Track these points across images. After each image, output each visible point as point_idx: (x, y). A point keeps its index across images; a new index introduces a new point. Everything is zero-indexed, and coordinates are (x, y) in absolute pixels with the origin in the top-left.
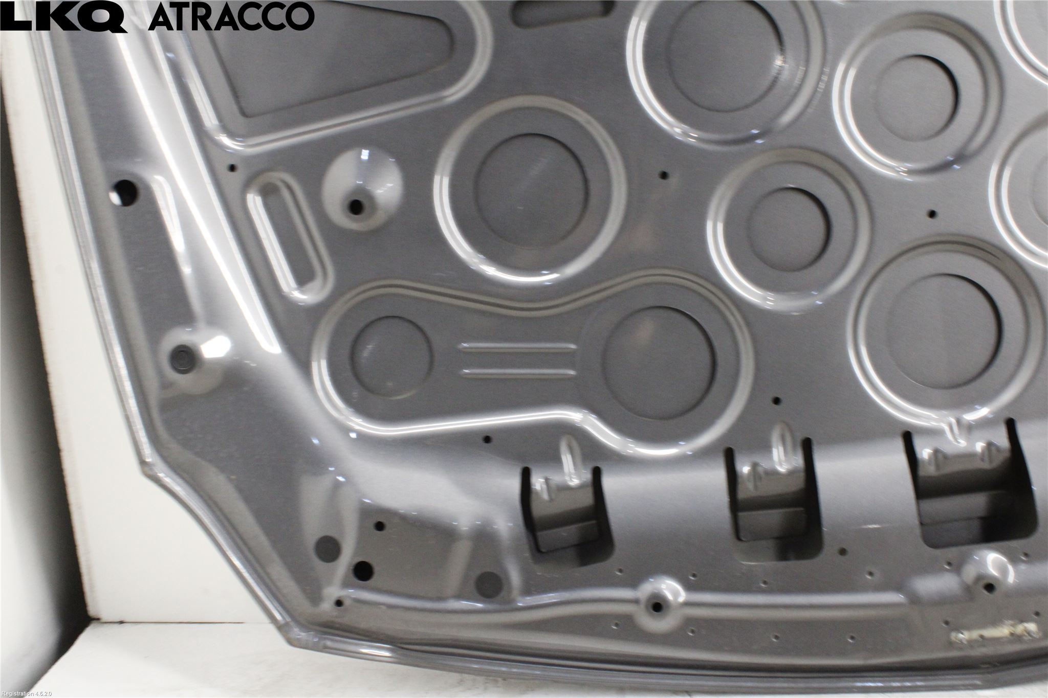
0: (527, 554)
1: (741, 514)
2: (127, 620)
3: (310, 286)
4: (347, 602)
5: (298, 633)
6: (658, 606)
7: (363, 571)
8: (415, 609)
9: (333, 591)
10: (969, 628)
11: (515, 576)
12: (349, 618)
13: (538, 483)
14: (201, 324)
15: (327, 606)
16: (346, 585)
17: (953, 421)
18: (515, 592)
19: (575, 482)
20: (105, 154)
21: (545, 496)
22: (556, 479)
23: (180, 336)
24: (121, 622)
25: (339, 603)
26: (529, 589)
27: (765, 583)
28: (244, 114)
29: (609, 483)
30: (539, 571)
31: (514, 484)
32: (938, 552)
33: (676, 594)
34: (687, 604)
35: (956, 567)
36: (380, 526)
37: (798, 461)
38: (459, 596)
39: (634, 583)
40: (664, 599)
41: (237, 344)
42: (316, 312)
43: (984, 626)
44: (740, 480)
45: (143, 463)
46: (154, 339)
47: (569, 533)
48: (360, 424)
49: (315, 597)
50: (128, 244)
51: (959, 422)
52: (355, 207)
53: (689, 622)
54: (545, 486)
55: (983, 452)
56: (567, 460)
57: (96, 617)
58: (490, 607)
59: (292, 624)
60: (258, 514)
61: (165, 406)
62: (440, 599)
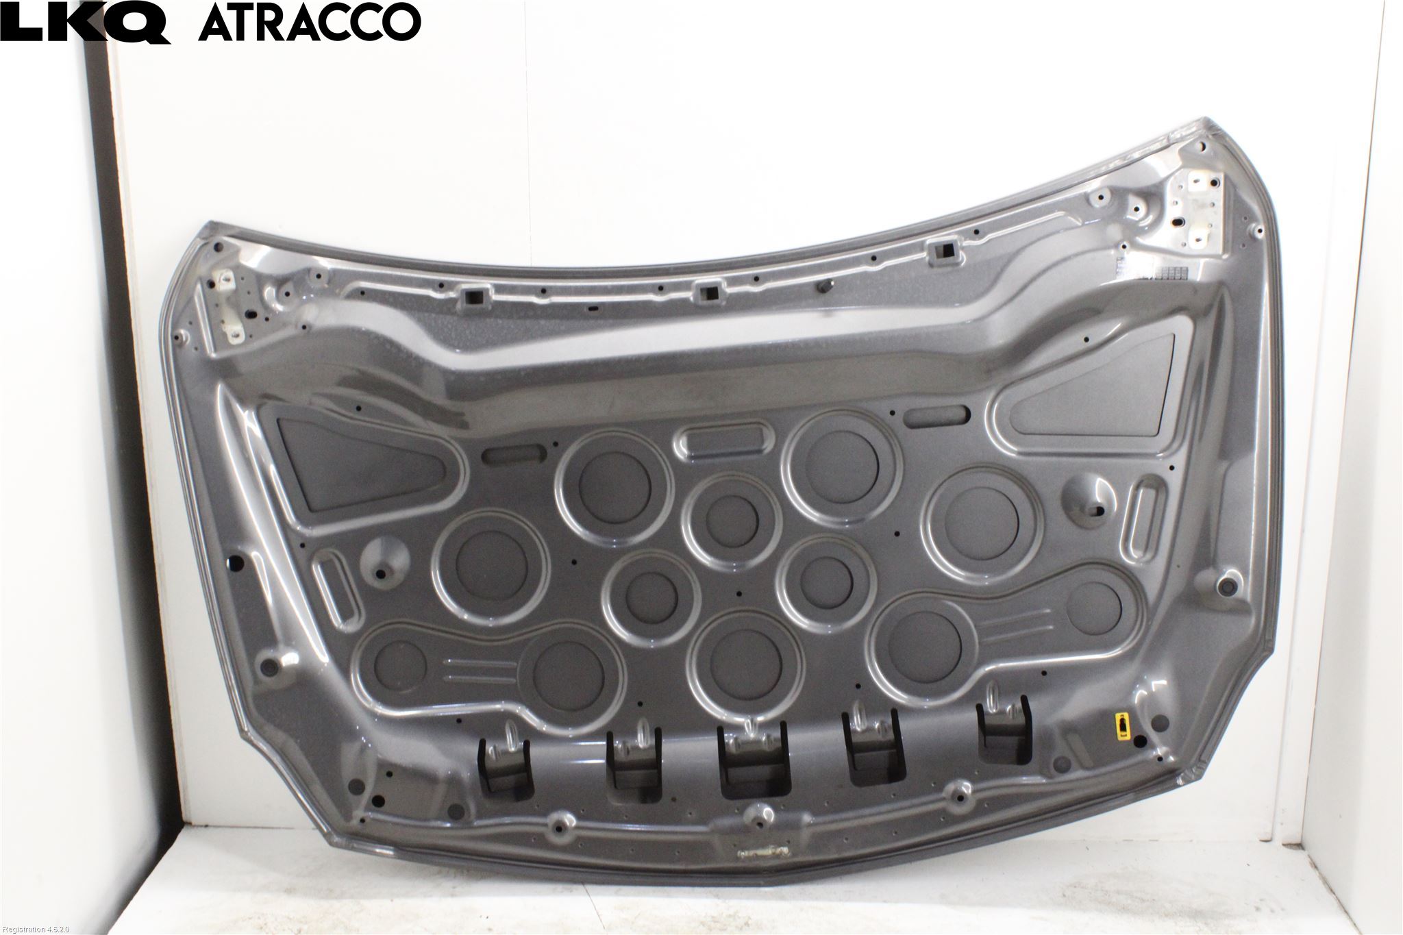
0: (480, 793)
1: (617, 772)
2: (210, 824)
3: (349, 621)
4: (367, 820)
5: (336, 839)
6: (560, 828)
7: (378, 801)
8: (410, 826)
9: (359, 813)
10: (748, 849)
11: (473, 809)
12: (369, 829)
13: (490, 749)
14: (281, 646)
15: (355, 822)
16: (367, 809)
17: (749, 721)
18: (473, 817)
19: (513, 749)
20: (222, 540)
21: (494, 757)
22: (501, 747)
23: (266, 654)
24: (206, 826)
25: (362, 821)
26: (480, 816)
27: (626, 816)
28: (310, 509)
29: (535, 751)
30: (488, 804)
31: (474, 750)
32: (731, 802)
33: (571, 822)
34: (577, 828)
35: (742, 811)
36: (389, 774)
37: (652, 742)
38: (437, 819)
39: (545, 814)
40: (564, 824)
41: (303, 658)
42: (352, 638)
43: (757, 848)
44: (615, 752)
45: (241, 730)
46: (251, 655)
47: (510, 780)
48: (381, 710)
49: (348, 817)
50: (236, 596)
51: (752, 721)
52: (380, 574)
53: (579, 839)
54: (493, 752)
55: (765, 741)
56: (509, 737)
57: (188, 821)
58: (456, 825)
59: (333, 833)
60: (313, 765)
61: (257, 697)
62: (426, 820)
